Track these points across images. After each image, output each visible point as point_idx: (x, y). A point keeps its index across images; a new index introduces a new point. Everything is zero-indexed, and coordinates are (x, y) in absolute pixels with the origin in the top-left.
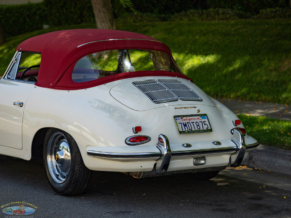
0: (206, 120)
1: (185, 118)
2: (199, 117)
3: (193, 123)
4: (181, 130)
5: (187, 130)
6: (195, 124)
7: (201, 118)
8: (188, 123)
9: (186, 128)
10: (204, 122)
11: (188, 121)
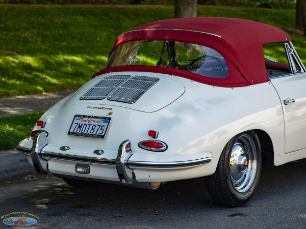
0: (106, 124)
1: (86, 119)
2: (100, 120)
3: (90, 125)
4: (71, 131)
5: (78, 131)
6: (91, 126)
7: (102, 122)
8: (84, 124)
9: (79, 129)
10: (102, 126)
11: (86, 123)
